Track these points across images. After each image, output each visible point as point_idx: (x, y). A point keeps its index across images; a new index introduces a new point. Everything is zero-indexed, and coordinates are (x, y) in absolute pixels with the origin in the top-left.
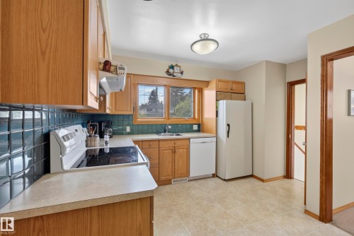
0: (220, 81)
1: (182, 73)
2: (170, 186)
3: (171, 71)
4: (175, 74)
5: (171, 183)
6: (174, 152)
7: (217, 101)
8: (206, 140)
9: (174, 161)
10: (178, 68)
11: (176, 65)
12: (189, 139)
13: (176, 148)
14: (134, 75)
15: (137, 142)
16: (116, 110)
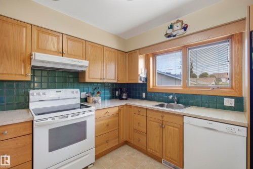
1: (185, 28)
3: (170, 31)
4: (174, 34)
5: (161, 162)
6: (162, 127)
10: (180, 24)
11: (178, 21)
12: (183, 117)
13: (164, 123)
14: (139, 49)
15: (130, 106)
16: (129, 80)
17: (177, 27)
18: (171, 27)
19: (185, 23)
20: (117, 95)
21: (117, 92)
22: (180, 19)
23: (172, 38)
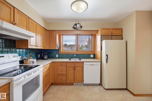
0: (103, 29)
1: (81, 27)
2: (72, 86)
3: (75, 26)
4: (77, 28)
5: (73, 85)
6: (75, 69)
7: (101, 41)
8: (93, 63)
9: (74, 73)
10: (79, 25)
11: (78, 23)
12: (83, 62)
13: (75, 67)
14: (57, 30)
15: (55, 62)
16: (49, 47)
17: (78, 26)
18: (76, 25)
19: (81, 25)
20: (39, 57)
21: (39, 55)
22: (79, 23)
23: (76, 30)
